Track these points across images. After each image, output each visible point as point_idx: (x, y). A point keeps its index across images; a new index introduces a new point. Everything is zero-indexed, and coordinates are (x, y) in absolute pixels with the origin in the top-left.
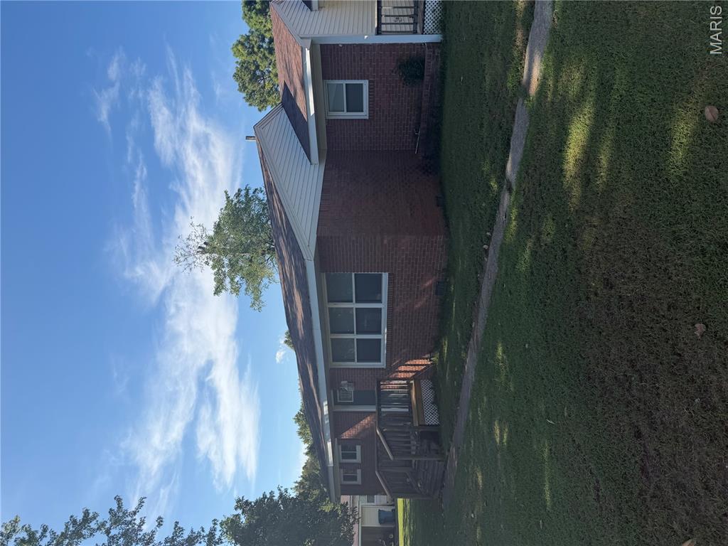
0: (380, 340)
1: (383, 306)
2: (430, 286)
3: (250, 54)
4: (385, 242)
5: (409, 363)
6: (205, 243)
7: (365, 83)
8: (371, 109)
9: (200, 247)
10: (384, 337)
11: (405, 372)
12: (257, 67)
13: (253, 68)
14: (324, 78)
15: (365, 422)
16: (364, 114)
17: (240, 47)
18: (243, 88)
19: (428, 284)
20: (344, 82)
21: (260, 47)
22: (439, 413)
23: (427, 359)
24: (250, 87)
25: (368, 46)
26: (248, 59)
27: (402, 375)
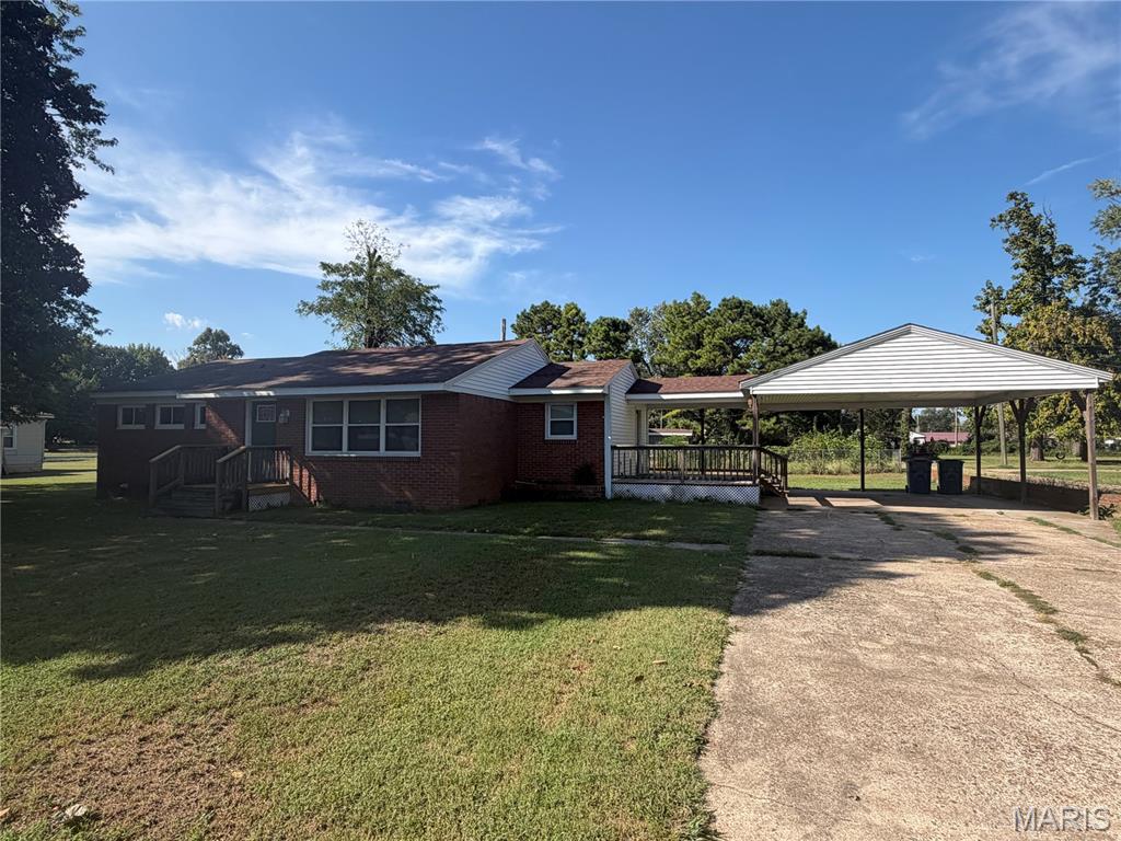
0: (341, 450)
1: (382, 452)
2: (405, 496)
3: (568, 320)
4: (453, 454)
5: (312, 479)
6: (380, 257)
7: (574, 437)
8: (553, 442)
9: (376, 251)
10: (345, 453)
11: (301, 476)
12: (555, 327)
13: (555, 323)
14: (579, 403)
15: (230, 434)
16: (549, 436)
17: (574, 311)
18: (535, 310)
19: (407, 493)
20: (575, 419)
21: (574, 331)
22: (260, 511)
23: (318, 497)
24: (536, 318)
25: (603, 439)
26: (563, 319)
27: (296, 472)
